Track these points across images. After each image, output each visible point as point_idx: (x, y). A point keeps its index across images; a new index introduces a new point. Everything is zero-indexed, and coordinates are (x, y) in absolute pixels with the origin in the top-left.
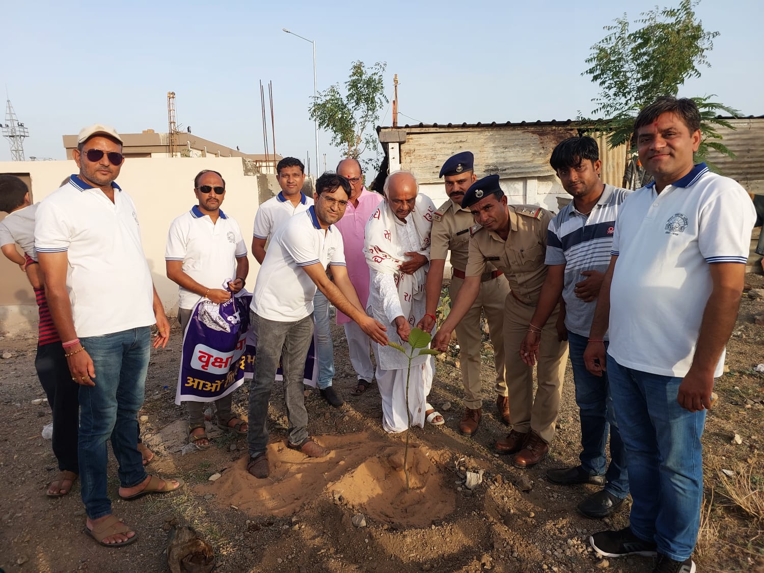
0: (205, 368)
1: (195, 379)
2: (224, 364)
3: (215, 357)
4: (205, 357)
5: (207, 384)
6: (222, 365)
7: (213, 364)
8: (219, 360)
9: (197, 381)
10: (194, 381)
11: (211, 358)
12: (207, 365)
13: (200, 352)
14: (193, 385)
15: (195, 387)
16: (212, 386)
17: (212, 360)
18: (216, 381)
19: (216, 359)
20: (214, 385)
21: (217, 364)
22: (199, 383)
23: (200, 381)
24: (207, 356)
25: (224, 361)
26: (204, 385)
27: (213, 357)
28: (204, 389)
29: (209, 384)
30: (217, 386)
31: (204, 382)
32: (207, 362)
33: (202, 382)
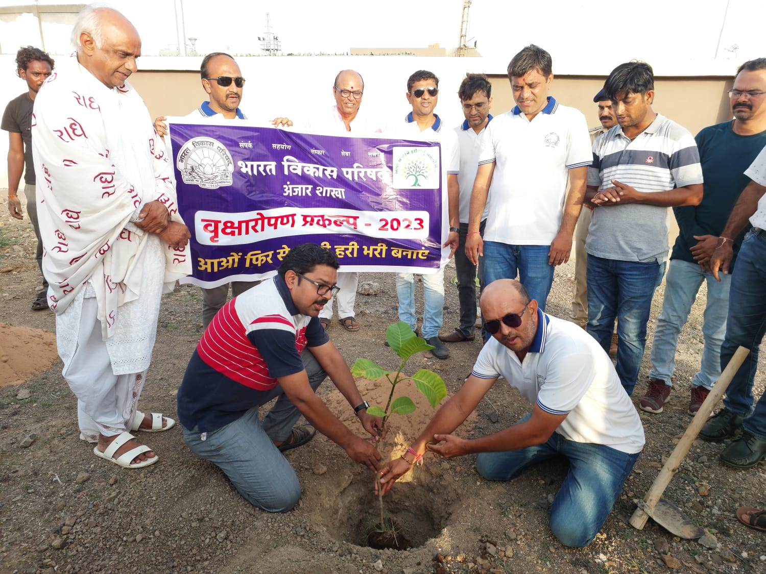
0: (215, 239)
1: (206, 260)
2: (236, 231)
3: (223, 222)
4: (211, 225)
5: (222, 261)
6: (234, 231)
7: (223, 231)
8: (229, 225)
9: (209, 261)
10: (206, 263)
11: (219, 224)
12: (216, 235)
13: (203, 220)
14: (206, 269)
15: (209, 270)
16: (228, 262)
17: (221, 226)
18: (231, 254)
19: (225, 224)
20: (230, 259)
21: (228, 230)
22: (212, 264)
23: (212, 261)
24: (213, 224)
25: (236, 225)
26: (219, 264)
27: (220, 222)
28: (220, 269)
29: (224, 260)
30: (234, 260)
31: (218, 260)
32: (216, 231)
33: (216, 261)
